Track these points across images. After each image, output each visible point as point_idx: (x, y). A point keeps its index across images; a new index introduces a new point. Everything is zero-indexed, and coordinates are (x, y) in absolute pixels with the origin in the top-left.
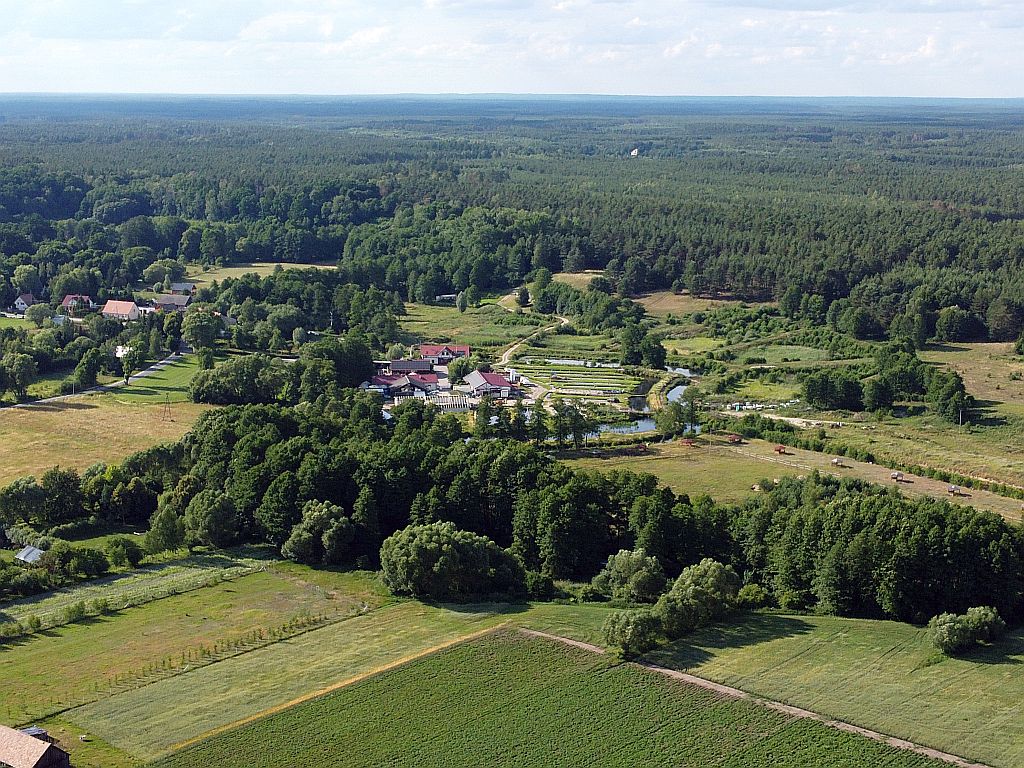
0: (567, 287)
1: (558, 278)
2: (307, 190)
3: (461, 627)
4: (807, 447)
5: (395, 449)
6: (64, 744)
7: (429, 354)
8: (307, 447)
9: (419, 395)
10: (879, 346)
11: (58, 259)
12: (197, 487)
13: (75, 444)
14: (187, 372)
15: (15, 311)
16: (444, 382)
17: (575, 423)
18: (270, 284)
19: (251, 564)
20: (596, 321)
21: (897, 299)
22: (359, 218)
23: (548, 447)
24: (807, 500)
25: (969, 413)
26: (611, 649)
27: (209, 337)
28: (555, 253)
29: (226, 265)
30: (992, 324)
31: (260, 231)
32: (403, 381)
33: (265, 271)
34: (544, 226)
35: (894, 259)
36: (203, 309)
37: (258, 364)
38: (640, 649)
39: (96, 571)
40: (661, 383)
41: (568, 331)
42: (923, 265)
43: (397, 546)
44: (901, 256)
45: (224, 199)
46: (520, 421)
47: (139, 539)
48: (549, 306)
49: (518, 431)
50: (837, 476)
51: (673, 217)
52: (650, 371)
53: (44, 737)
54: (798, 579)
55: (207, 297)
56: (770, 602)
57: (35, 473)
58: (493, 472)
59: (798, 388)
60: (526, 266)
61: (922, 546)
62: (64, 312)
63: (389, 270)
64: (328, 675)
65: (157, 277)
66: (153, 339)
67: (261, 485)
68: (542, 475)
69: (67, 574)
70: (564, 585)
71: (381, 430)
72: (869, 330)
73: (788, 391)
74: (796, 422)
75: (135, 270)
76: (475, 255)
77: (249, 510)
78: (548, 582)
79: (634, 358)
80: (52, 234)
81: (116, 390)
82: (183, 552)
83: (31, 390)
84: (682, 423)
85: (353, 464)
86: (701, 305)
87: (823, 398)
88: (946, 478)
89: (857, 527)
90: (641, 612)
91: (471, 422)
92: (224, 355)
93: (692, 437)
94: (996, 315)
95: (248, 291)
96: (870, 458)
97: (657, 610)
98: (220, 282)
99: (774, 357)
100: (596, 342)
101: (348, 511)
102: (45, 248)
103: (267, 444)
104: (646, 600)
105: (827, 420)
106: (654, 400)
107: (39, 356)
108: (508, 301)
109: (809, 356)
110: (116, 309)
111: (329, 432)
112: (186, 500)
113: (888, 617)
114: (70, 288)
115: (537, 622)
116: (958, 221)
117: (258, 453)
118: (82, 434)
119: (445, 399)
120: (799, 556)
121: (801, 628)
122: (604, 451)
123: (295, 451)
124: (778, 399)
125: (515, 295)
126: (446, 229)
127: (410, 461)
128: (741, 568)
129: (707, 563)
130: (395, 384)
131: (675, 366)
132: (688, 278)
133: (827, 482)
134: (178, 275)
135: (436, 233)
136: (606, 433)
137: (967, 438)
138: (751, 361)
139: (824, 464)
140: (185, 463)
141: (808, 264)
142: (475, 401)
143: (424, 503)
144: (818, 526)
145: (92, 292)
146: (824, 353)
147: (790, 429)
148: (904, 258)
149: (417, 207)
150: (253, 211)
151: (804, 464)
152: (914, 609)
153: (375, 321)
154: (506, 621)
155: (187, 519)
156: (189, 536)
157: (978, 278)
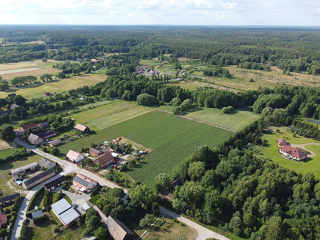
0: (166, 57)
1: (164, 55)
2: (123, 41)
3: (150, 110)
4: (204, 82)
5: (138, 82)
6: (89, 127)
7: (144, 67)
8: (125, 82)
9: (142, 74)
10: (216, 66)
11: (83, 52)
12: (108, 88)
13: (88, 82)
14: (105, 70)
15: (77, 61)
16: (146, 72)
17: (167, 78)
18: (118, 56)
19: (116, 100)
20: (171, 62)
21: (219, 58)
22: (132, 45)
23: (163, 82)
24: (203, 90)
25: (229, 76)
26: (173, 113)
27: (108, 64)
28: (164, 51)
29: (111, 53)
30: (234, 62)
31: (116, 47)
32: (140, 72)
33: (117, 54)
34: (162, 46)
35: (219, 52)
36: (107, 60)
37: (116, 69)
38: (177, 113)
39: (92, 101)
40: (181, 72)
41: (166, 64)
42: (223, 53)
43: (139, 97)
44: (220, 51)
45: (110, 42)
46: (158, 78)
47: (99, 96)
48: (163, 60)
49: (158, 80)
50: (208, 86)
51: (183, 45)
52: (179, 70)
53: (86, 126)
54: (202, 102)
55: (108, 58)
56: (197, 106)
57: (82, 86)
58: (154, 86)
59: (203, 73)
60: (159, 53)
61: (221, 97)
62: (85, 61)
63: (137, 54)
64: (129, 117)
65: (99, 55)
66: (99, 65)
67: (118, 88)
68: (162, 86)
69: (87, 102)
70: (165, 103)
71: (136, 79)
72: (214, 63)
73: (201, 73)
74: (202, 78)
75: (96, 54)
76: (151, 51)
77: (116, 92)
78: (163, 103)
79: (177, 68)
80: (82, 48)
81: (94, 73)
82: (106, 98)
83: (80, 73)
84: (184, 78)
85: (132, 85)
86: (188, 59)
87: (207, 74)
88: (225, 87)
89: (211, 94)
90: (177, 107)
91: (151, 78)
92: (111, 68)
93: (186, 80)
94: (235, 61)
95: (114, 57)
96: (214, 84)
97: (180, 106)
98: (110, 56)
99: (199, 68)
100: (171, 65)
101: (132, 92)
102: (81, 50)
103: (118, 81)
104: (178, 105)
105: (207, 78)
106: (180, 75)
107: (81, 68)
108: (156, 59)
109: (204, 68)
110: (93, 60)
111: (128, 80)
112: (106, 90)
113: (216, 108)
114: (85, 57)
115: (161, 109)
116: (229, 46)
117: (117, 83)
118: (89, 80)
119: (147, 75)
120: (202, 98)
121: (202, 109)
122: (172, 83)
123: (123, 82)
124: (199, 74)
125: (158, 58)
126: (146, 47)
127: (141, 84)
128: (193, 100)
129: (187, 99)
130: (139, 72)
131: (183, 69)
132: (186, 55)
133: (207, 87)
134: (103, 55)
135: (145, 48)
136: (172, 80)
137: (229, 81)
138: (195, 68)
139: (206, 85)
140: (105, 85)
141: (205, 53)
142: (151, 75)
143: (143, 91)
144: (205, 94)
145: (89, 57)
146: (207, 67)
147: (201, 79)
148: (220, 52)
149: (141, 43)
150: (115, 44)
151: (203, 85)
152: (220, 106)
153: (135, 62)
154: (157, 108)
155: (106, 93)
156: (106, 96)
157: (232, 55)
